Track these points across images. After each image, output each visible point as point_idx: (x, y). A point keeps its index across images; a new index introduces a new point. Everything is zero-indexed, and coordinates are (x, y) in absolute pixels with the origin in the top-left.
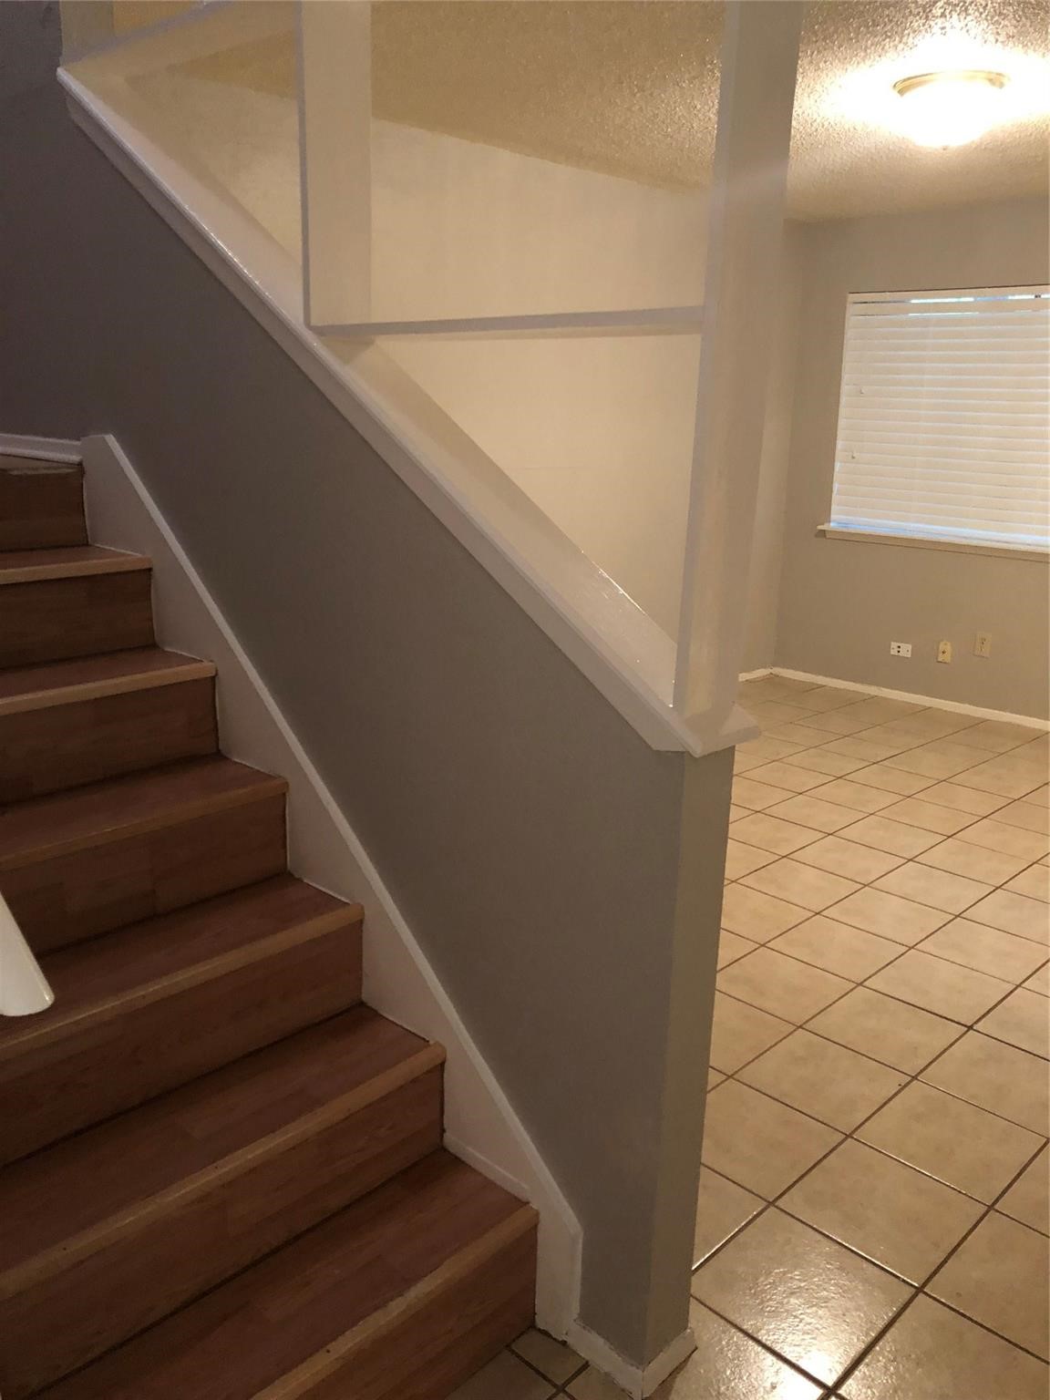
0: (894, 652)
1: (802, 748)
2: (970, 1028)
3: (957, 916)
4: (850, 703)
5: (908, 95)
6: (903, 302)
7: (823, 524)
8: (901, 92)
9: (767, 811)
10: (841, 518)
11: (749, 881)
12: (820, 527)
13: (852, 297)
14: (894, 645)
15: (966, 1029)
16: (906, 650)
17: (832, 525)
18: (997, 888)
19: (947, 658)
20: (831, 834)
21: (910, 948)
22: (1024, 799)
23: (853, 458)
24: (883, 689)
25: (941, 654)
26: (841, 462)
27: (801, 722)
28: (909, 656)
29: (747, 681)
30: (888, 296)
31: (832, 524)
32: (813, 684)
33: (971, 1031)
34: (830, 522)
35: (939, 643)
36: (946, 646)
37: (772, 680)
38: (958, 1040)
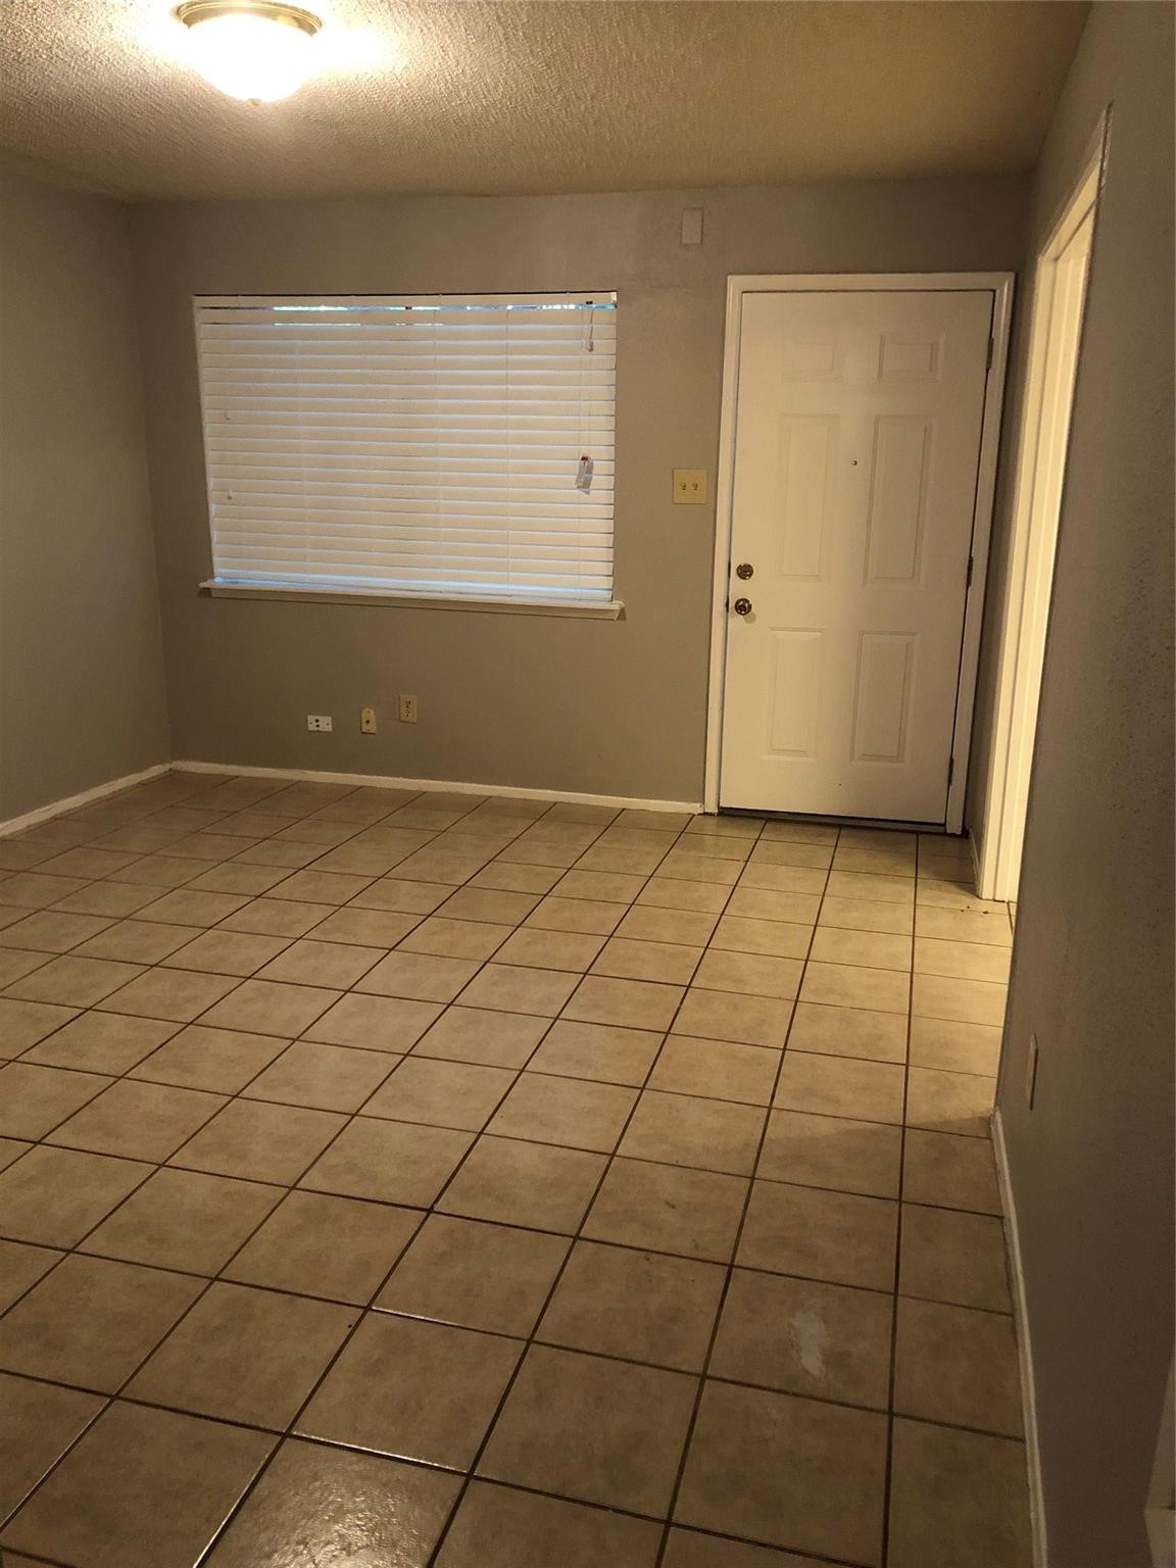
0: (312, 727)
1: (213, 864)
2: (430, 1211)
3: (406, 1055)
4: (268, 794)
5: (200, 27)
6: (263, 308)
7: (206, 580)
8: (189, 21)
9: (166, 963)
10: (227, 572)
11: (142, 1071)
12: (203, 585)
13: (199, 301)
14: (311, 718)
15: (425, 1214)
16: (326, 724)
17: (218, 581)
18: (449, 1005)
19: (372, 728)
20: (249, 978)
21: (353, 1116)
22: (468, 884)
23: (230, 498)
24: (306, 771)
25: (364, 725)
26: (216, 504)
27: (208, 830)
28: (330, 730)
29: (139, 783)
30: (242, 301)
31: (216, 580)
32: (224, 775)
33: (432, 1215)
34: (213, 577)
35: (360, 711)
36: (369, 714)
37: (172, 777)
38: (417, 1232)
